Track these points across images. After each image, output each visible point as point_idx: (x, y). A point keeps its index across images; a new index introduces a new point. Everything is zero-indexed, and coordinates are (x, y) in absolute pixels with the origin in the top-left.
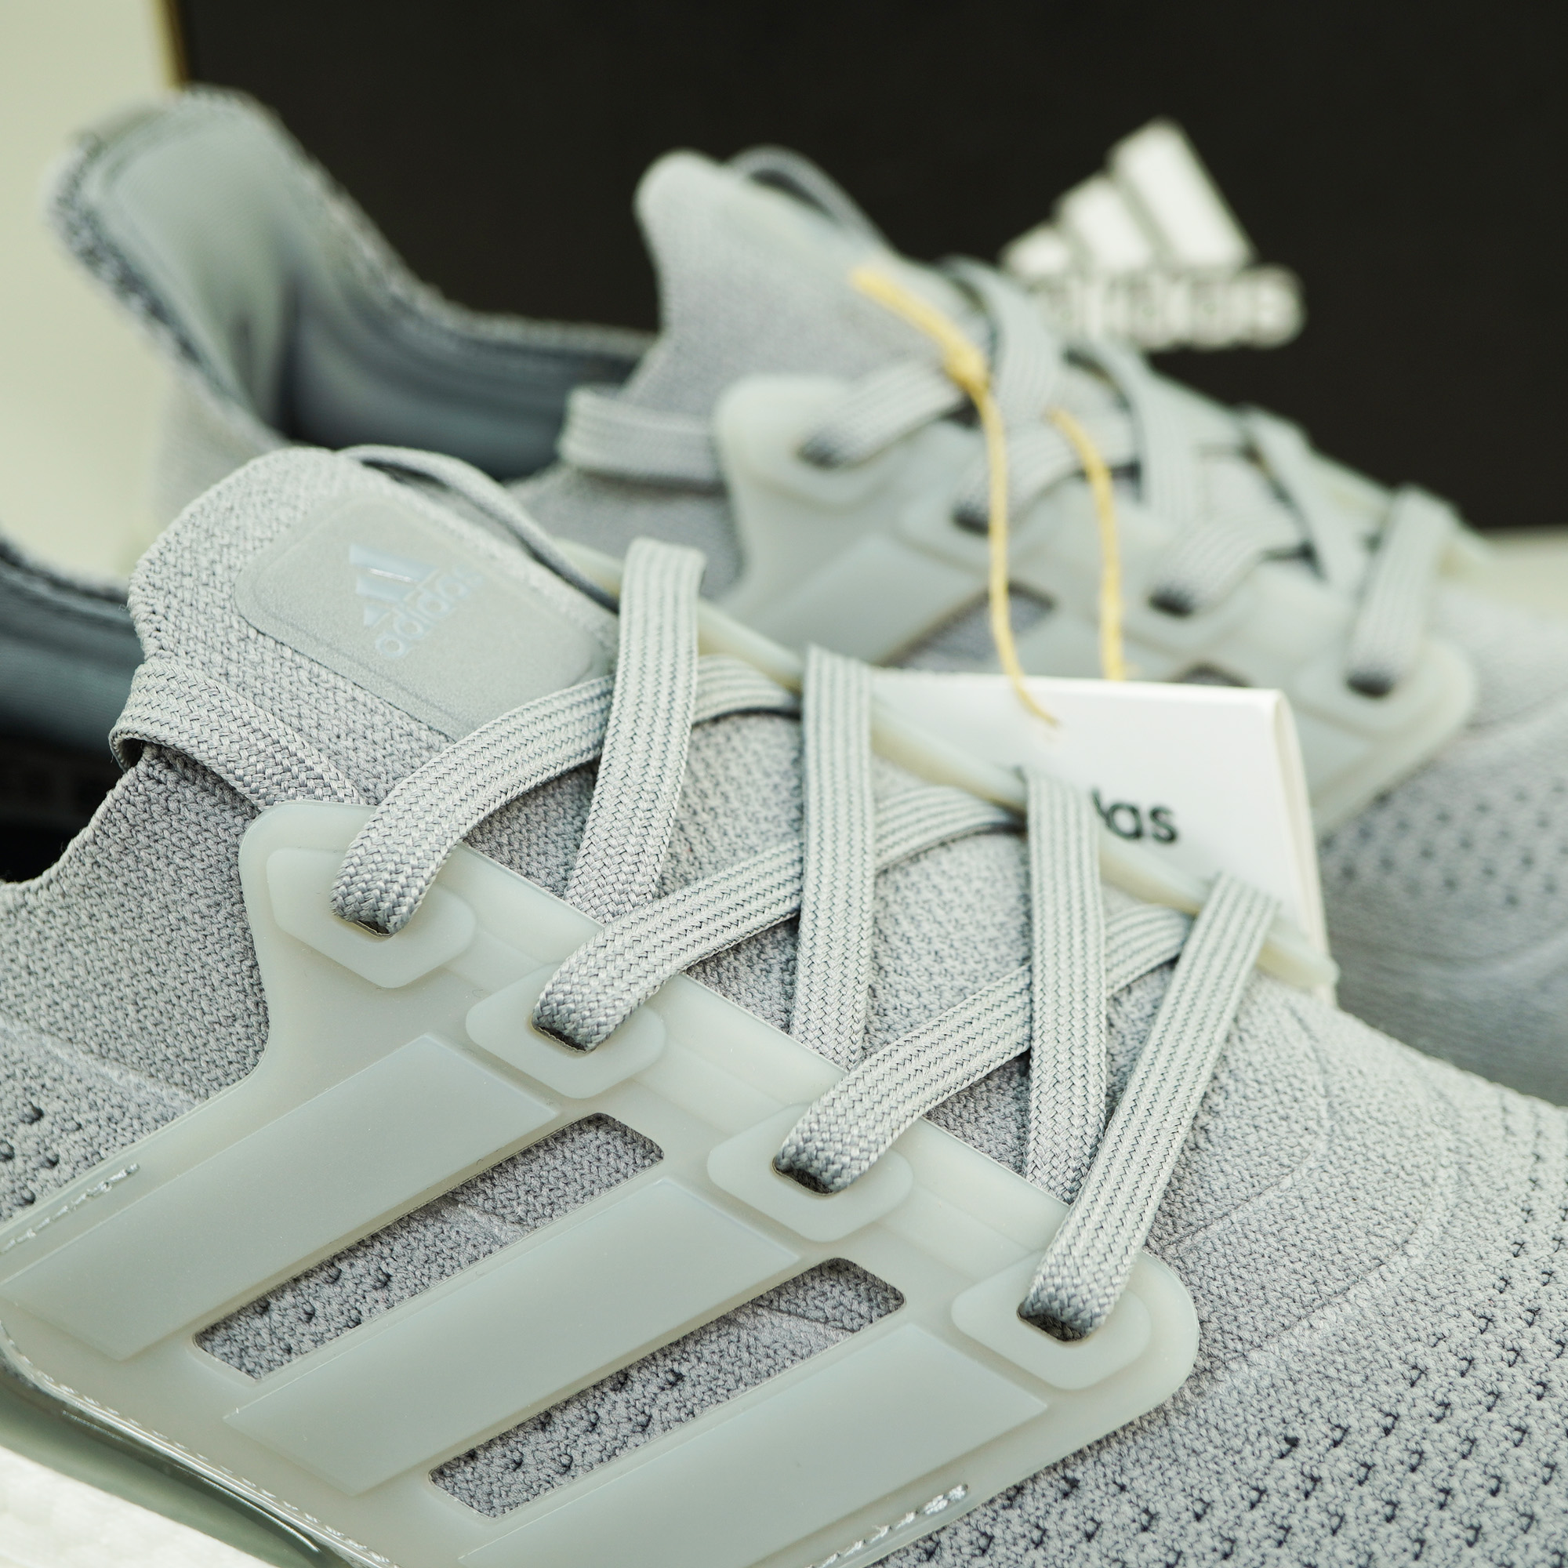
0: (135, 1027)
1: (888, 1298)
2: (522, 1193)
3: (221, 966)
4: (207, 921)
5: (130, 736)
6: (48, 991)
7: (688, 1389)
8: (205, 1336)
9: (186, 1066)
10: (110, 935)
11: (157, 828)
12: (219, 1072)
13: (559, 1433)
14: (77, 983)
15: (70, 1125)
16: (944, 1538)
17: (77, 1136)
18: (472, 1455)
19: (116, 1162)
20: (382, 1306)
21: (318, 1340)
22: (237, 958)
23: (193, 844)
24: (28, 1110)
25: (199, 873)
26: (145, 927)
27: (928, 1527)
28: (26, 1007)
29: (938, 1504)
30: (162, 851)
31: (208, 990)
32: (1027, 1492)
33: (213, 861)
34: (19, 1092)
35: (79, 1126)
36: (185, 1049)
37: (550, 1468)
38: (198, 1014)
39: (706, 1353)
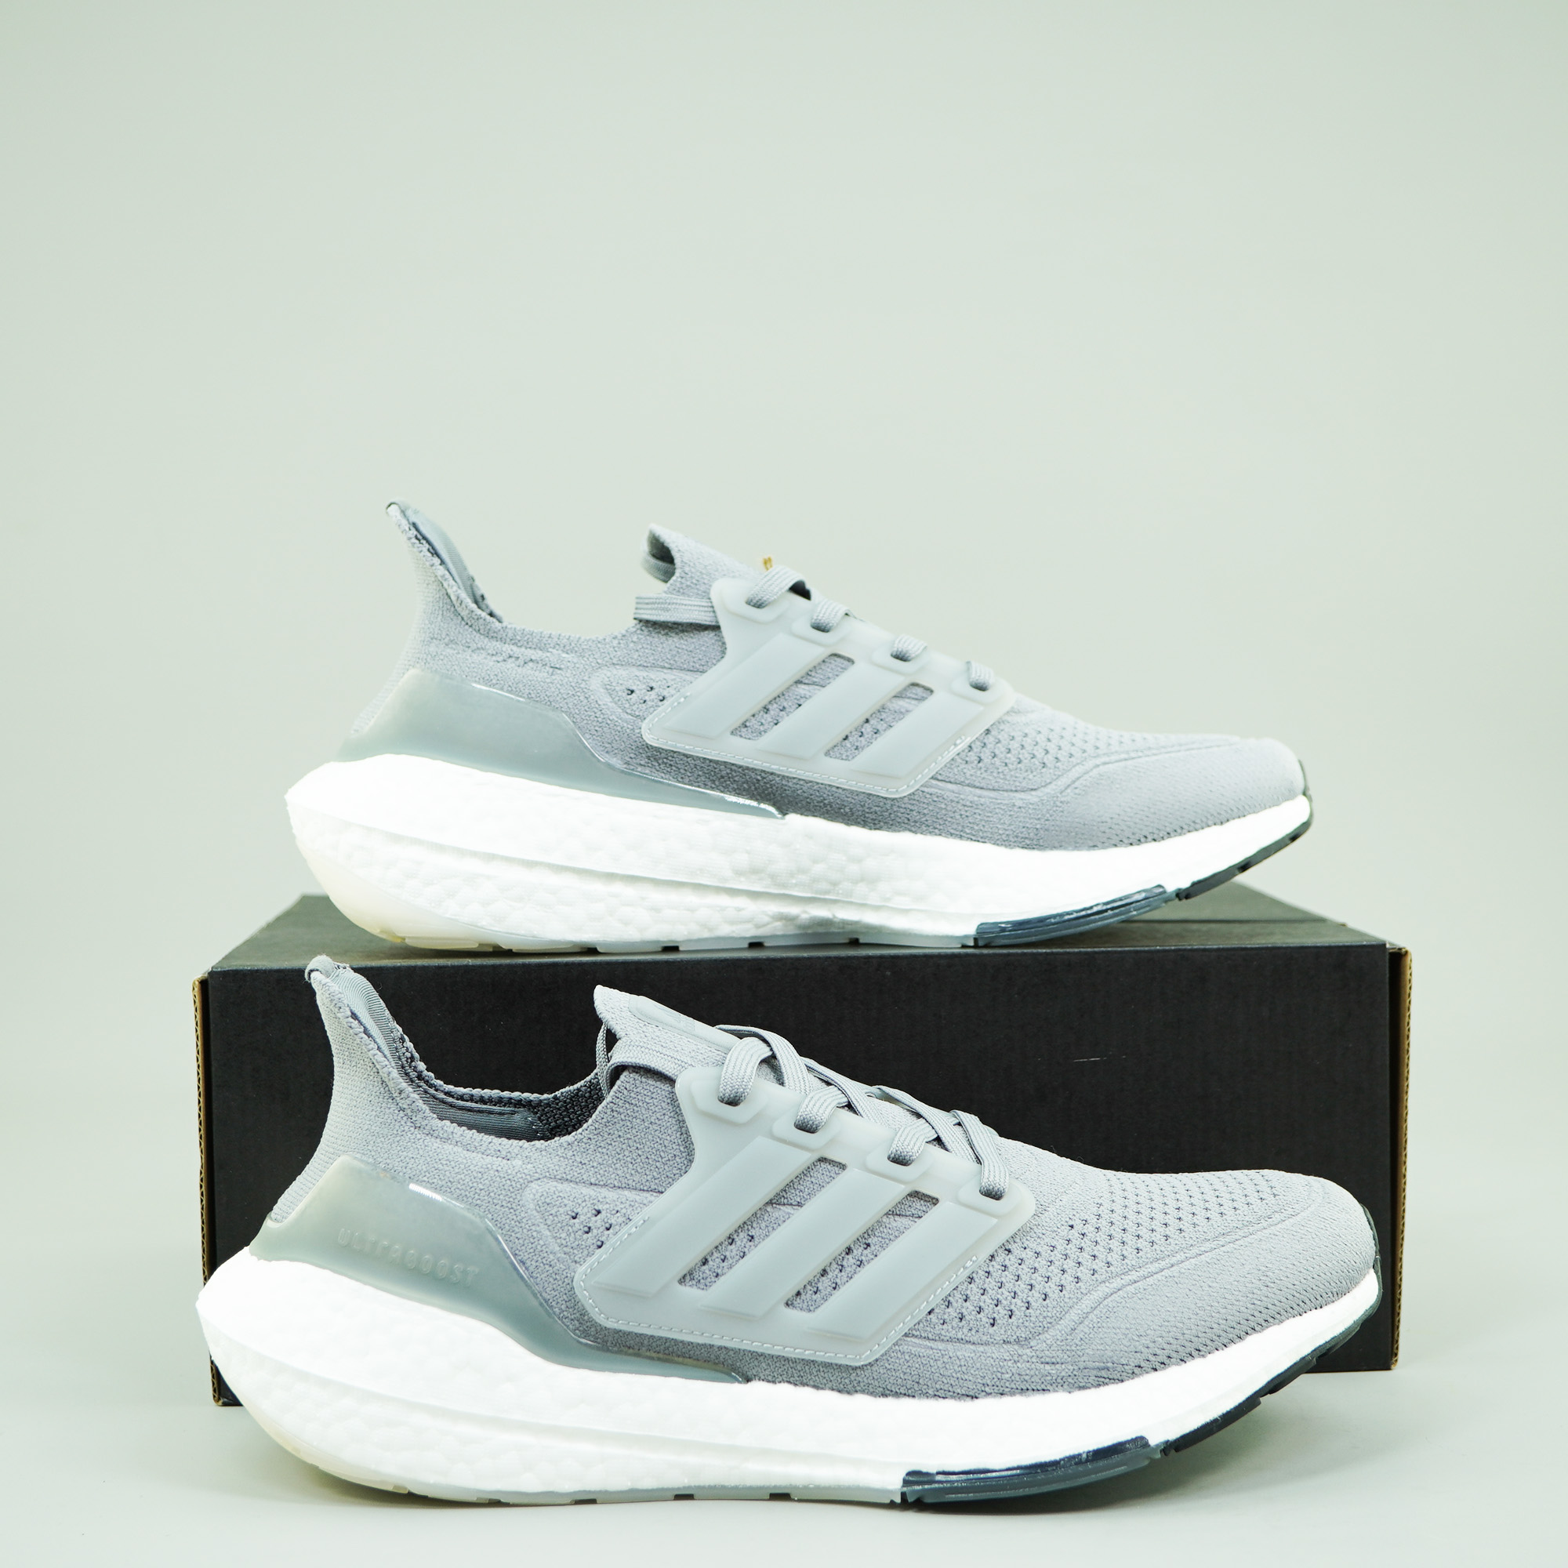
0: (633, 1172)
1: (934, 1201)
2: (797, 1193)
3: (668, 1137)
4: (661, 1122)
5: (616, 1065)
6: (592, 1169)
7: (873, 1247)
8: (682, 1280)
9: (656, 1181)
10: (618, 1139)
11: (638, 1090)
12: (670, 1180)
13: (830, 1275)
14: (604, 1162)
15: (614, 1212)
16: (974, 1275)
17: (618, 1214)
18: (798, 1294)
19: (637, 1219)
20: (753, 1247)
21: (731, 1267)
22: (674, 1132)
23: (652, 1093)
24: (594, 1212)
25: (656, 1104)
26: (634, 1131)
27: (967, 1273)
28: (584, 1177)
29: (969, 1264)
30: (640, 1098)
31: (663, 1148)
32: (996, 1256)
33: (661, 1098)
34: (589, 1205)
35: (617, 1212)
36: (655, 1174)
37: (829, 1289)
38: (660, 1159)
39: (876, 1233)
